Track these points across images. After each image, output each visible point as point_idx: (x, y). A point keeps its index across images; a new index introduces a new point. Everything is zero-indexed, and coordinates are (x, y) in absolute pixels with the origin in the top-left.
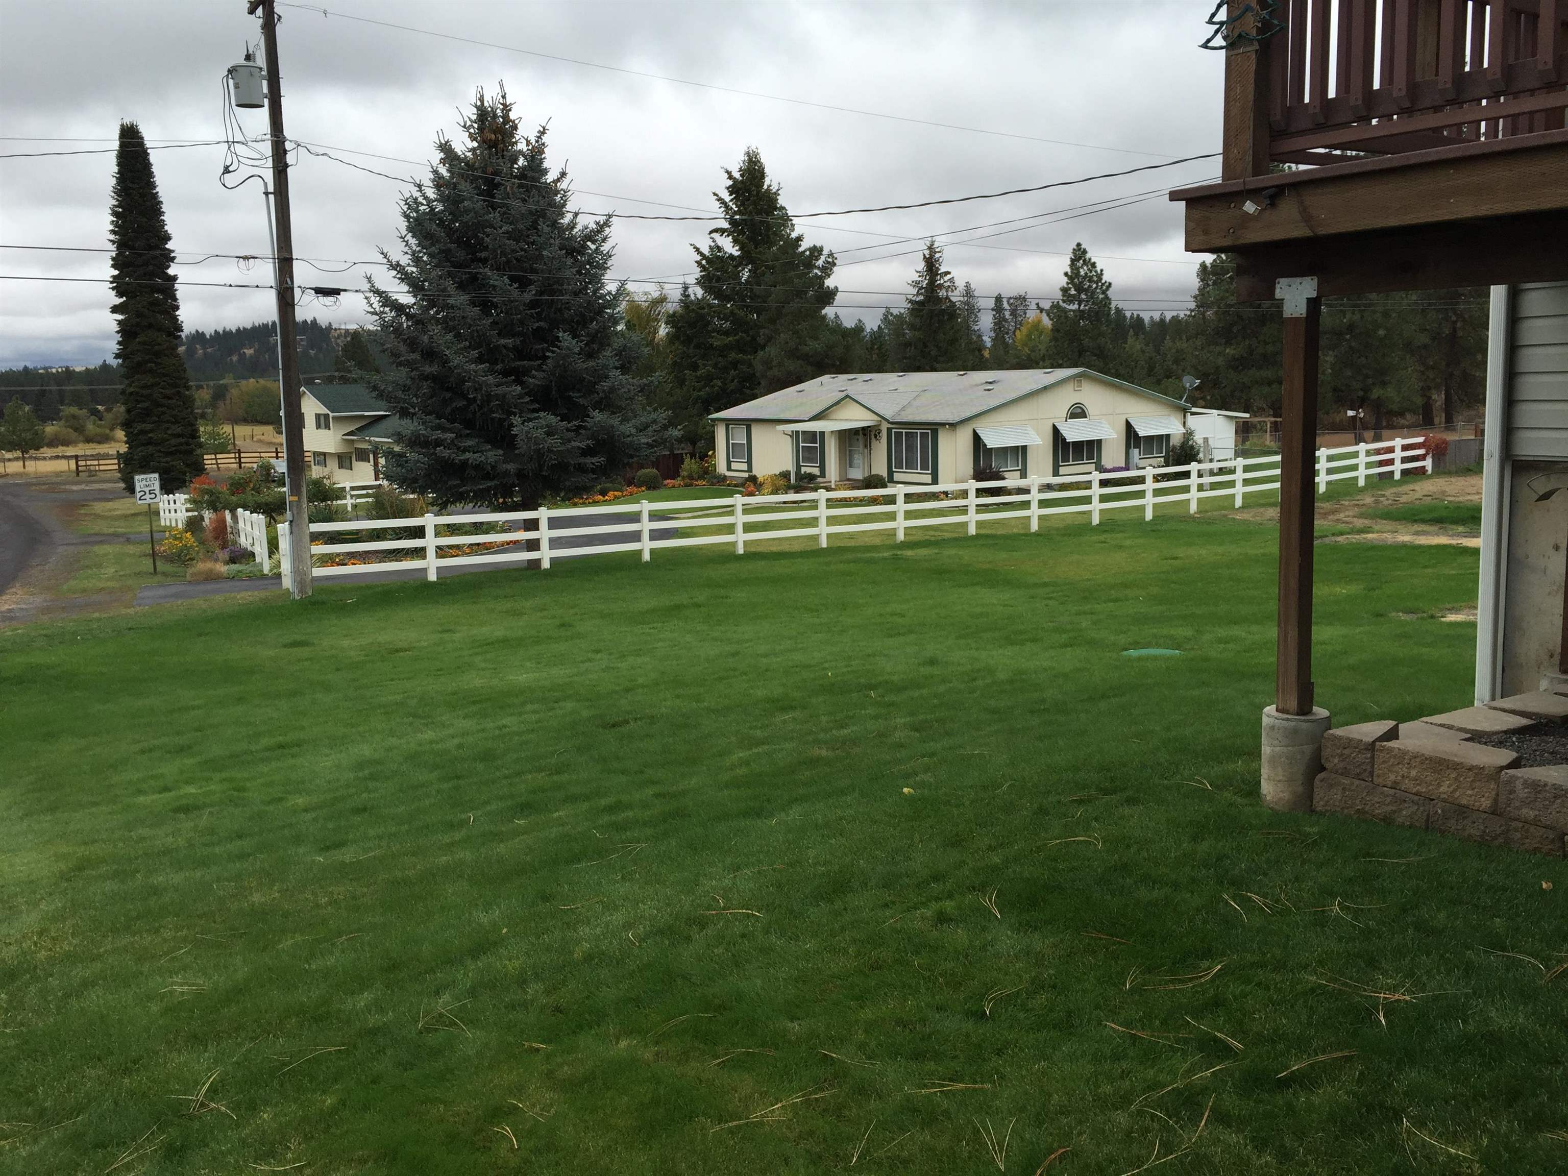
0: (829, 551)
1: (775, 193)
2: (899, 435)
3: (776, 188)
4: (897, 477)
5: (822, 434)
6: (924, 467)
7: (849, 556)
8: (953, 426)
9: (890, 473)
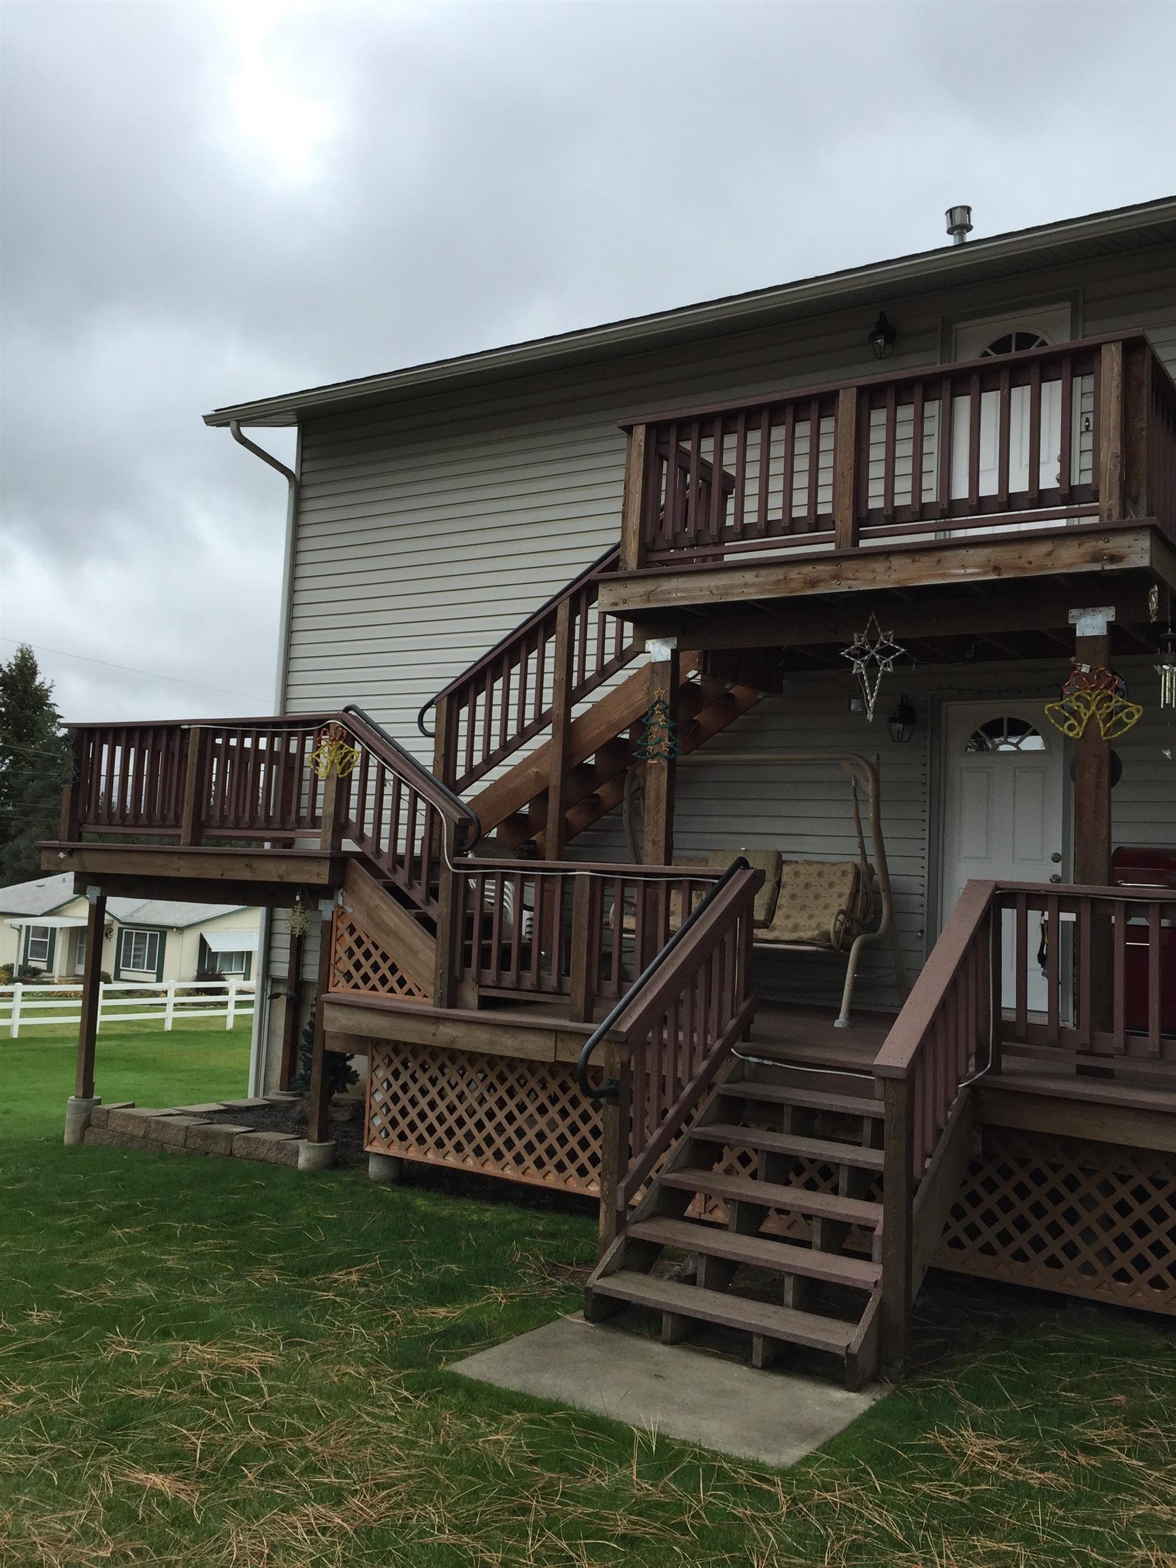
0: (18, 1041)
1: (47, 690)
2: (129, 935)
3: (49, 685)
4: (123, 975)
5: (54, 930)
6: (151, 966)
7: (35, 1046)
8: (181, 930)
9: (117, 971)
